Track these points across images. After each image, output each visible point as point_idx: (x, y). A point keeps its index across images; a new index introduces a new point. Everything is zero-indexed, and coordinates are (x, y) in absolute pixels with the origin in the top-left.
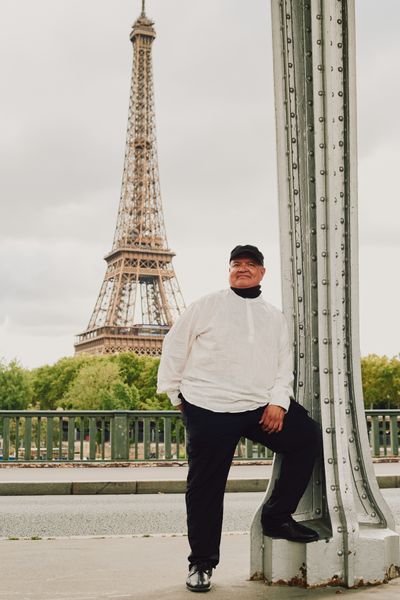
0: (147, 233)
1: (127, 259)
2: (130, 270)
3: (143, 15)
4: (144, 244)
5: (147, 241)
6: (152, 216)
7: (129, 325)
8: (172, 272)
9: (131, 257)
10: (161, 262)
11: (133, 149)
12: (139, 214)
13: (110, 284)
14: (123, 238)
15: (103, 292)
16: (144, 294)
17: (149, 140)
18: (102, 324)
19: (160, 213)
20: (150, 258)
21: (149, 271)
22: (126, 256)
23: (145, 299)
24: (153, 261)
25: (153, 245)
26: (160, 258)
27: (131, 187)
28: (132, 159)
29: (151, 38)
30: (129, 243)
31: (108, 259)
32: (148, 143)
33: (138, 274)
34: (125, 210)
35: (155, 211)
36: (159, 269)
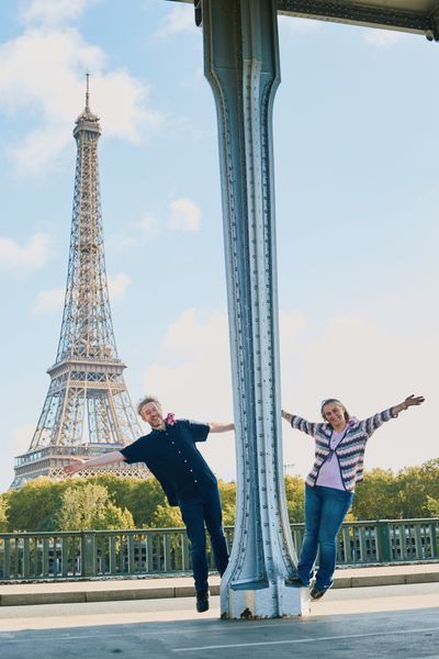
0: (95, 343)
1: (74, 372)
2: (77, 383)
3: (87, 109)
4: (92, 355)
5: (95, 352)
6: (100, 324)
7: (76, 444)
8: (123, 385)
9: (78, 369)
10: (111, 375)
11: (79, 253)
12: (86, 322)
13: (56, 400)
14: (69, 349)
15: (46, 408)
16: (92, 410)
17: (96, 243)
18: (46, 444)
19: (108, 321)
20: (99, 370)
21: (97, 385)
22: (73, 368)
23: (92, 416)
24: (102, 374)
25: (102, 355)
26: (109, 370)
27: (76, 294)
28: (77, 263)
29: (96, 134)
30: (75, 354)
31: (51, 373)
32: (94, 246)
33: (85, 388)
34: (70, 318)
35: (103, 320)
36: (108, 382)
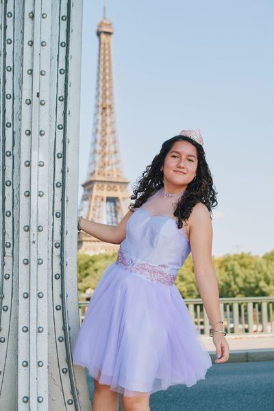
1: (98, 186)
2: (100, 193)
3: (105, 18)
4: (109, 175)
5: (111, 173)
6: (113, 156)
9: (100, 184)
10: (121, 187)
11: (100, 109)
12: (105, 154)
13: (86, 203)
14: (94, 171)
16: (109, 210)
17: (110, 104)
19: (118, 153)
20: (113, 185)
21: (112, 194)
22: (97, 183)
23: (109, 213)
24: (115, 187)
26: (120, 185)
27: (99, 137)
28: (100, 117)
29: (110, 34)
30: (99, 174)
31: (84, 186)
32: (110, 106)
34: (95, 152)
35: (116, 152)
36: (119, 192)
